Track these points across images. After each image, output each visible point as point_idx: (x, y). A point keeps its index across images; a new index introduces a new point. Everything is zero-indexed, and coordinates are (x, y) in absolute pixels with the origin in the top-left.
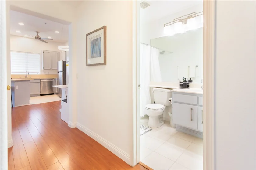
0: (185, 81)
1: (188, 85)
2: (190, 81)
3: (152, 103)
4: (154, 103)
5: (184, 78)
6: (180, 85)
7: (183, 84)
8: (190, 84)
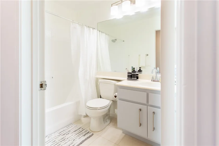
0: (134, 71)
1: (137, 76)
2: (140, 71)
3: (98, 98)
4: (101, 97)
5: (132, 67)
6: (128, 76)
7: (131, 75)
8: (140, 75)
